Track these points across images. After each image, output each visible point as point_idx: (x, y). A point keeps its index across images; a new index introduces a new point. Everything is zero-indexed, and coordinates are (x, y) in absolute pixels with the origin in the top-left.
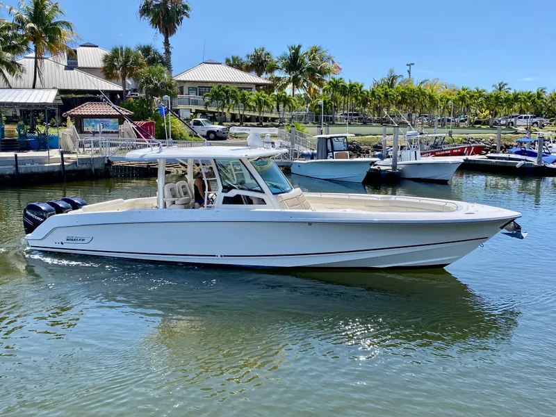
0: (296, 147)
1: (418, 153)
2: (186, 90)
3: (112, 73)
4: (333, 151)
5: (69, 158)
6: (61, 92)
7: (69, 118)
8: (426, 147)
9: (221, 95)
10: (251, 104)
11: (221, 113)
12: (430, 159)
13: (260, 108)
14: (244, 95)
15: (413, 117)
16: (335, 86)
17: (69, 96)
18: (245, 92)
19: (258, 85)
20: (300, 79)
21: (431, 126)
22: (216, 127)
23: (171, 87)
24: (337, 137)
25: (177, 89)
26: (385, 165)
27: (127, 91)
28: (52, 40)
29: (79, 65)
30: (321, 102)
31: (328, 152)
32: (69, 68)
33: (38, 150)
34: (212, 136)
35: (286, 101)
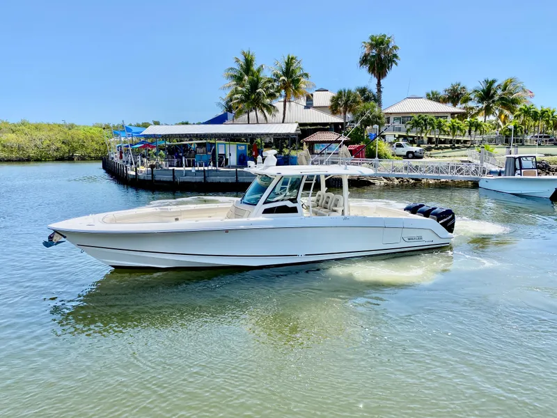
0: (485, 165)
2: (392, 120)
3: (336, 110)
4: (521, 169)
6: (301, 125)
7: (305, 143)
9: (420, 123)
10: (446, 129)
11: (419, 137)
13: (454, 132)
14: (440, 122)
16: (527, 112)
17: (306, 128)
18: (442, 120)
19: (453, 114)
20: (492, 107)
22: (415, 148)
23: (380, 118)
24: (526, 157)
25: (384, 120)
27: (347, 123)
28: (297, 88)
29: (314, 105)
30: (511, 126)
31: (516, 169)
32: (307, 107)
34: (411, 155)
35: (478, 126)
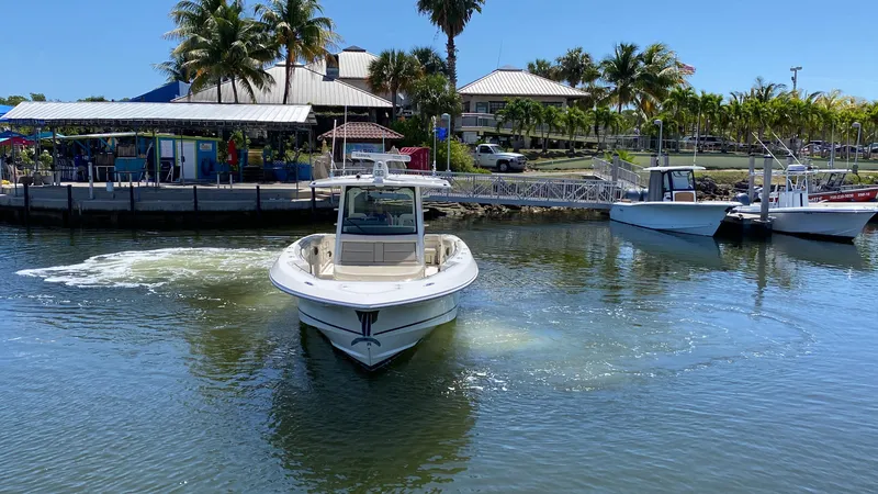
0: (619, 184)
1: (805, 196)
2: (473, 108)
3: (379, 85)
4: (672, 189)
5: (322, 193)
6: (316, 108)
7: (325, 142)
8: (815, 188)
9: (518, 113)
10: (559, 124)
11: (517, 136)
12: (821, 206)
13: (572, 128)
14: (550, 112)
15: (798, 144)
16: (682, 99)
17: (327, 114)
18: (553, 108)
19: (570, 99)
20: (630, 89)
21: (825, 157)
22: (511, 155)
23: (452, 102)
24: (679, 170)
25: (460, 105)
26: (749, 212)
27: (398, 108)
28: (308, 43)
29: (341, 75)
30: (659, 120)
31: (664, 191)
32: (328, 78)
33: (286, 181)
34: (504, 166)
35: (608, 119)
